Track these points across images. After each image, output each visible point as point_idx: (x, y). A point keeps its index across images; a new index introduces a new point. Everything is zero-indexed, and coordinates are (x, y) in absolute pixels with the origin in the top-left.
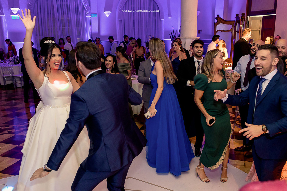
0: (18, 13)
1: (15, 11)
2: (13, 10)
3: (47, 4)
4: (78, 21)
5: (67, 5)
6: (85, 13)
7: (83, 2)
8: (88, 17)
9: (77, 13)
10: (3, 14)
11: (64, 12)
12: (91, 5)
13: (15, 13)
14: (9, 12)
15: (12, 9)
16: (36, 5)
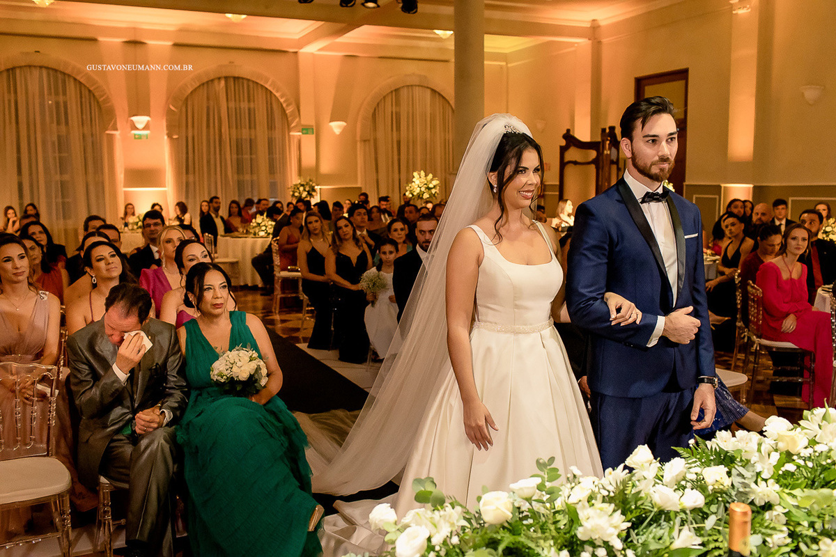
0: (146, 127)
1: (141, 123)
2: (138, 122)
3: (208, 108)
4: (271, 142)
5: (249, 109)
6: (287, 125)
7: (284, 102)
8: (296, 134)
9: (271, 127)
10: (116, 130)
11: (243, 125)
12: (301, 108)
13: (140, 126)
14: (129, 124)
15: (134, 119)
16: (184, 110)
